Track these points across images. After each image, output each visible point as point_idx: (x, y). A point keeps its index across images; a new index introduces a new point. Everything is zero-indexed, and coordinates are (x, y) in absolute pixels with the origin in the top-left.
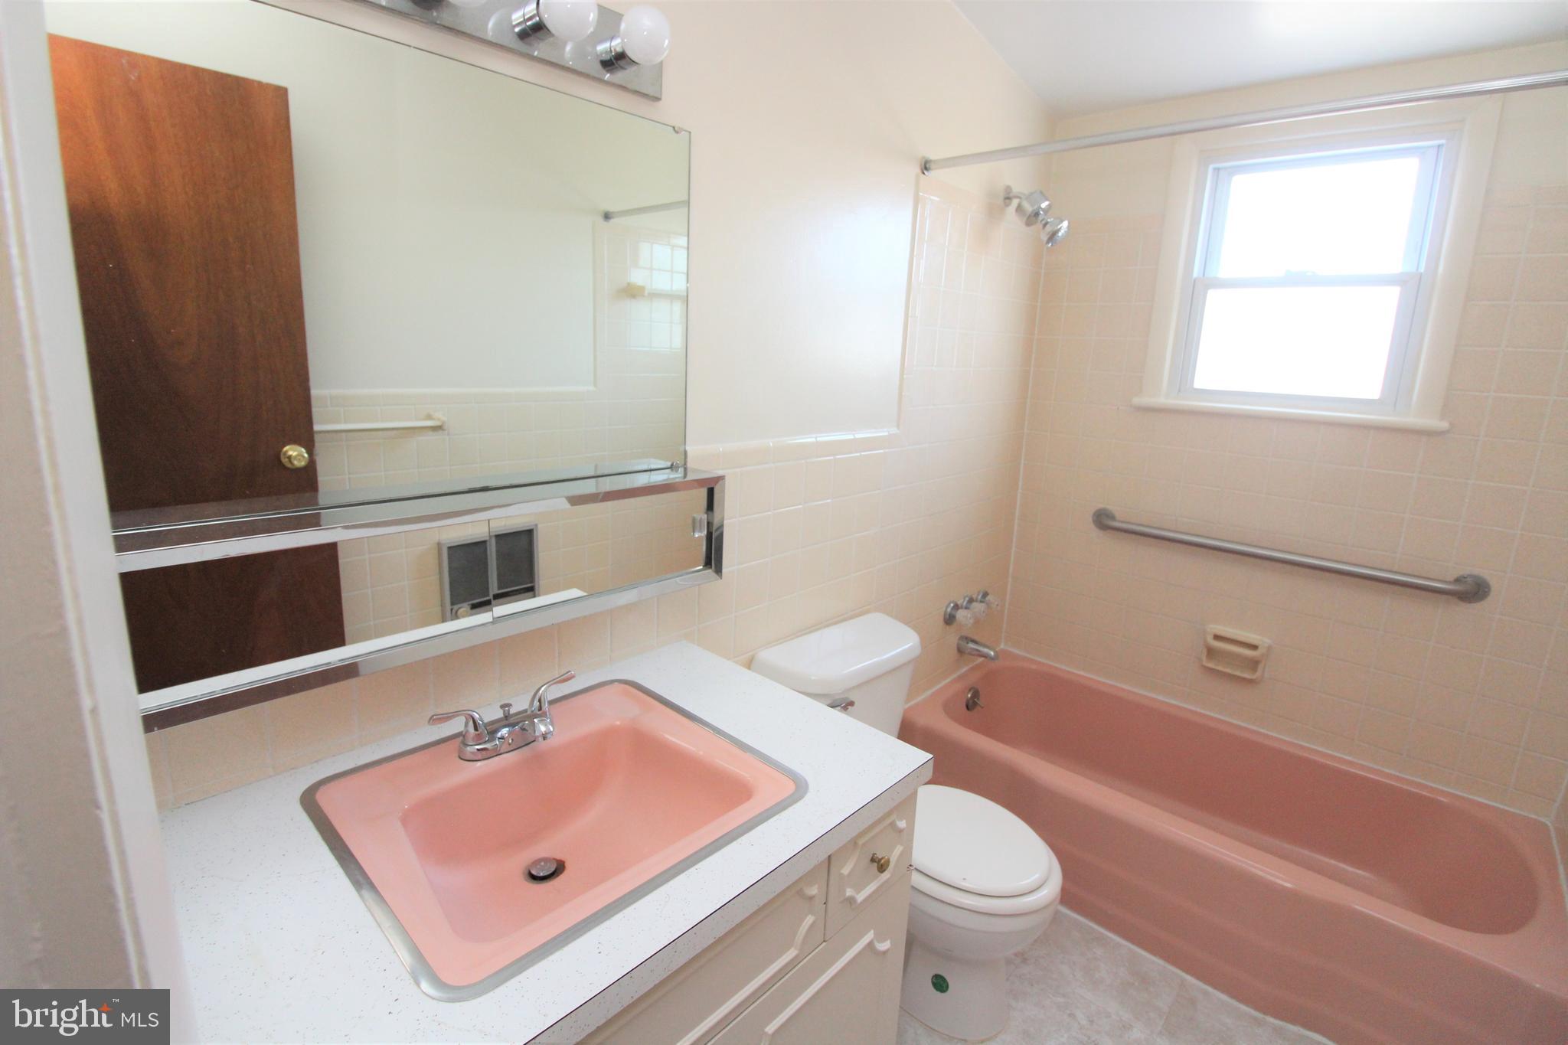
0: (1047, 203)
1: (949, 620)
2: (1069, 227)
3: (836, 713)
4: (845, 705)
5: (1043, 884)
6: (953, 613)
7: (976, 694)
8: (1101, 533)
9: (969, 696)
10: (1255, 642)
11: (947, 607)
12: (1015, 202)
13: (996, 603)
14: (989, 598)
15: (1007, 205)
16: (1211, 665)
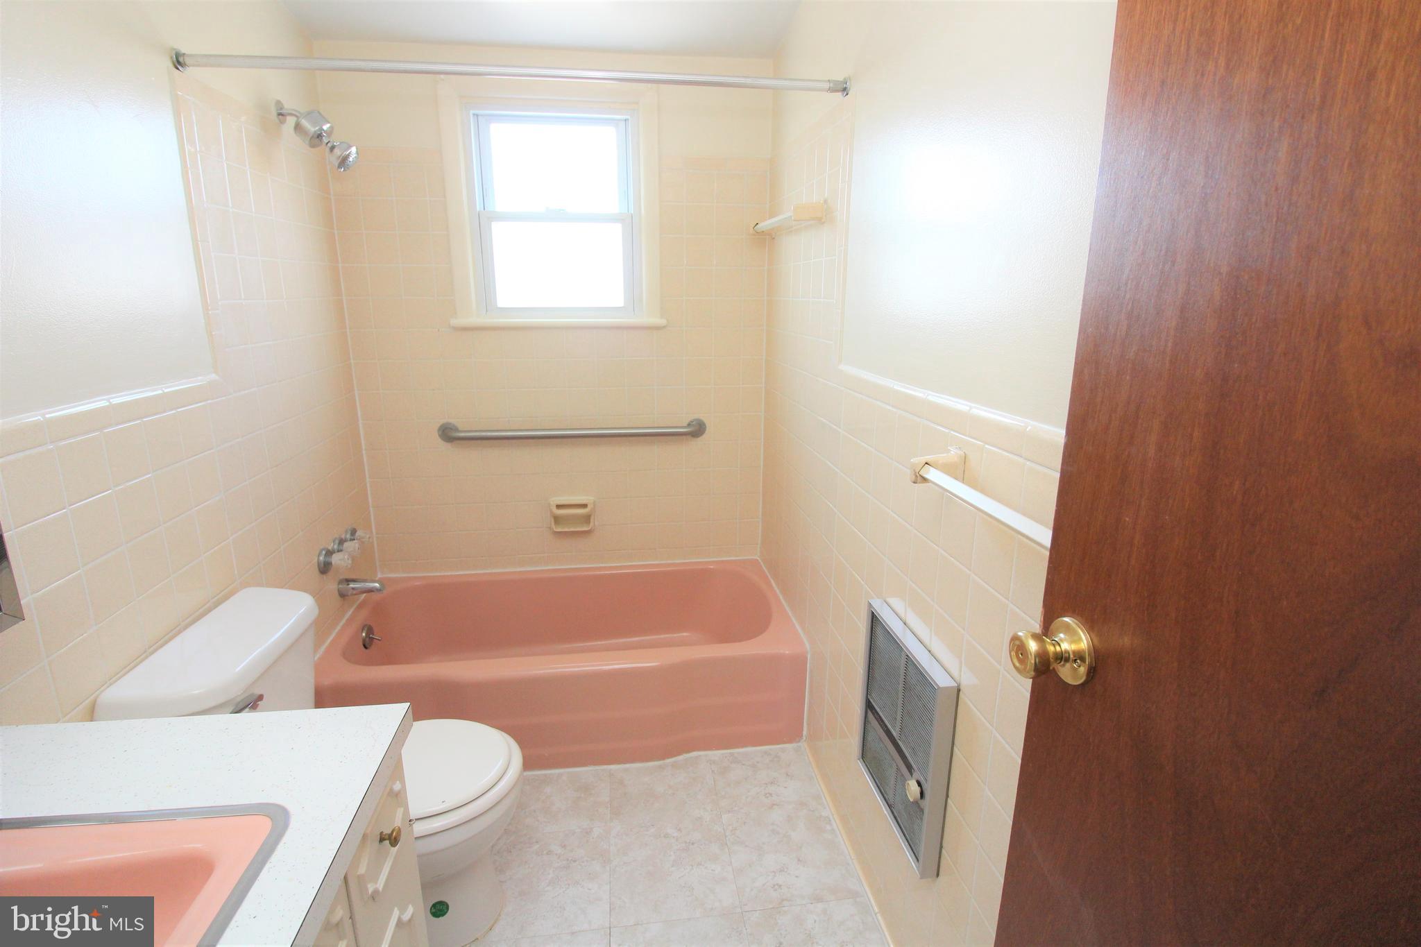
0: (328, 125)
1: (325, 568)
2: (357, 153)
3: (246, 716)
4: (252, 703)
5: (509, 763)
6: (328, 559)
7: (370, 630)
8: (449, 445)
9: (364, 634)
10: (584, 502)
11: (319, 556)
12: (291, 121)
13: (368, 536)
14: (358, 534)
15: (282, 122)
16: (559, 530)
